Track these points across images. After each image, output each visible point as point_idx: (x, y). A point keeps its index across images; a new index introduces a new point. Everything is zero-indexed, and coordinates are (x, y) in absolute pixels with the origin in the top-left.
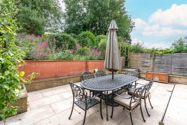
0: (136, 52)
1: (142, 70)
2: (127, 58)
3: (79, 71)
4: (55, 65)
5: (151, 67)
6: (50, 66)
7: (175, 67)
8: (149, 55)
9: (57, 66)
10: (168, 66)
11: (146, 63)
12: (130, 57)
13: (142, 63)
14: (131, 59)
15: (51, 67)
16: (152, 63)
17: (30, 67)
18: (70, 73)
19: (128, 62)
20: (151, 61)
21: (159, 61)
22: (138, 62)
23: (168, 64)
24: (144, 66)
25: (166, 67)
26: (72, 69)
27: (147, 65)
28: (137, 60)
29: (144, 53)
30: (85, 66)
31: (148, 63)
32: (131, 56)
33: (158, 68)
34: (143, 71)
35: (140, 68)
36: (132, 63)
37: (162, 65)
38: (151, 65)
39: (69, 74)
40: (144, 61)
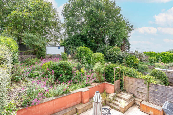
0: (130, 77)
1: (137, 95)
2: (121, 80)
3: (75, 102)
4: (53, 104)
5: (146, 94)
6: (48, 105)
7: (170, 100)
8: (144, 82)
9: (55, 103)
10: (164, 97)
11: (141, 89)
12: (124, 80)
13: (137, 88)
14: (126, 82)
15: (50, 105)
16: (146, 90)
17: (32, 111)
18: (67, 106)
19: (123, 85)
20: (146, 88)
21: (154, 90)
22: (132, 87)
23: (163, 96)
24: (139, 92)
25: (161, 98)
26: (68, 102)
27: (142, 92)
28: (132, 84)
29: (139, 79)
30: (81, 96)
31: (142, 89)
32: (126, 79)
33: (153, 98)
34: (139, 97)
35: (135, 93)
36: (127, 86)
37: (157, 95)
38: (146, 93)
39: (66, 108)
40: (138, 87)
